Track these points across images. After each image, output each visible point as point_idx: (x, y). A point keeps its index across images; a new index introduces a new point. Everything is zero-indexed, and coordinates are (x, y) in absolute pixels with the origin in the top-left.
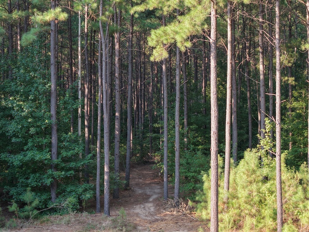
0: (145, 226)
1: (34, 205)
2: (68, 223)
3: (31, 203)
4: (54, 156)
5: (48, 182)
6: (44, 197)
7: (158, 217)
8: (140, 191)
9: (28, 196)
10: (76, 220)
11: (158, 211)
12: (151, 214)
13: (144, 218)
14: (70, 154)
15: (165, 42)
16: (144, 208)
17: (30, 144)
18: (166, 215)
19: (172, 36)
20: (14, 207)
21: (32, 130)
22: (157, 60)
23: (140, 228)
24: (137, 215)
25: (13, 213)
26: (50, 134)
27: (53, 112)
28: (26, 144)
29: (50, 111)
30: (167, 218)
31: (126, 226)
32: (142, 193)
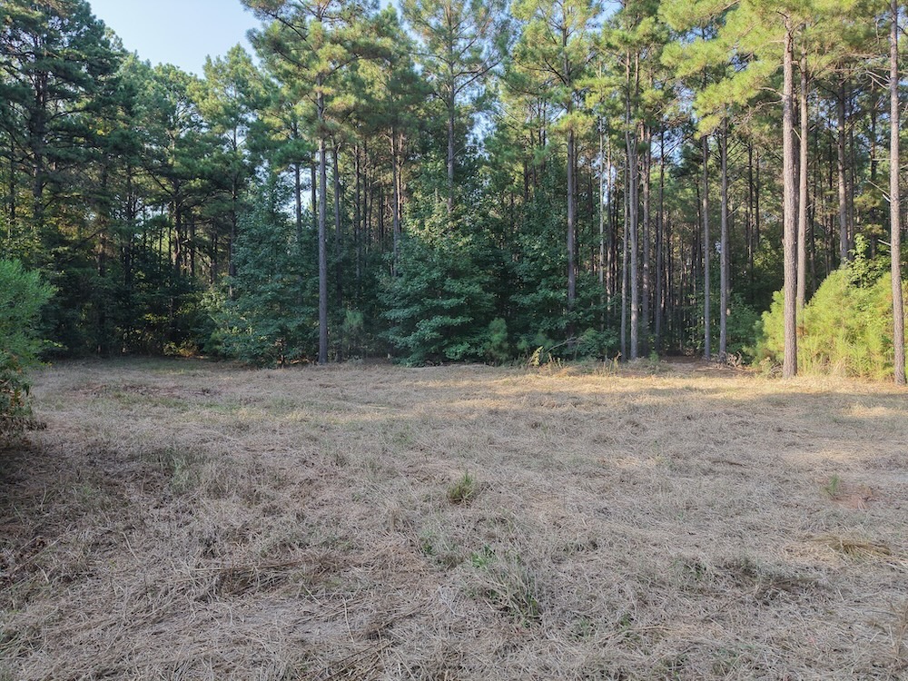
4: (571, 298)
14: (589, 294)
17: (543, 283)
20: (523, 345)
27: (570, 248)
28: (538, 284)
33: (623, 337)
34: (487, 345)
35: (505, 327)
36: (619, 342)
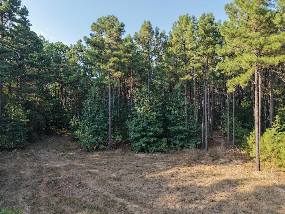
0: (222, 156)
1: (179, 145)
2: (192, 153)
3: (178, 144)
4: (186, 128)
5: (184, 137)
6: (183, 142)
7: (227, 152)
8: (217, 141)
9: (177, 142)
10: (195, 152)
11: (226, 150)
12: (224, 151)
13: (221, 152)
14: (192, 127)
15: (234, 85)
16: (220, 148)
17: (178, 124)
18: (230, 152)
19: (237, 82)
20: (172, 146)
21: (178, 119)
22: (230, 92)
23: (221, 157)
24: (218, 151)
25: (172, 148)
26: (185, 120)
27: (186, 112)
28: (176, 123)
29: (185, 112)
30: (230, 153)
31: (215, 156)
32: (218, 141)
33: (203, 140)
34: (161, 146)
35: (167, 141)
36: (201, 142)
